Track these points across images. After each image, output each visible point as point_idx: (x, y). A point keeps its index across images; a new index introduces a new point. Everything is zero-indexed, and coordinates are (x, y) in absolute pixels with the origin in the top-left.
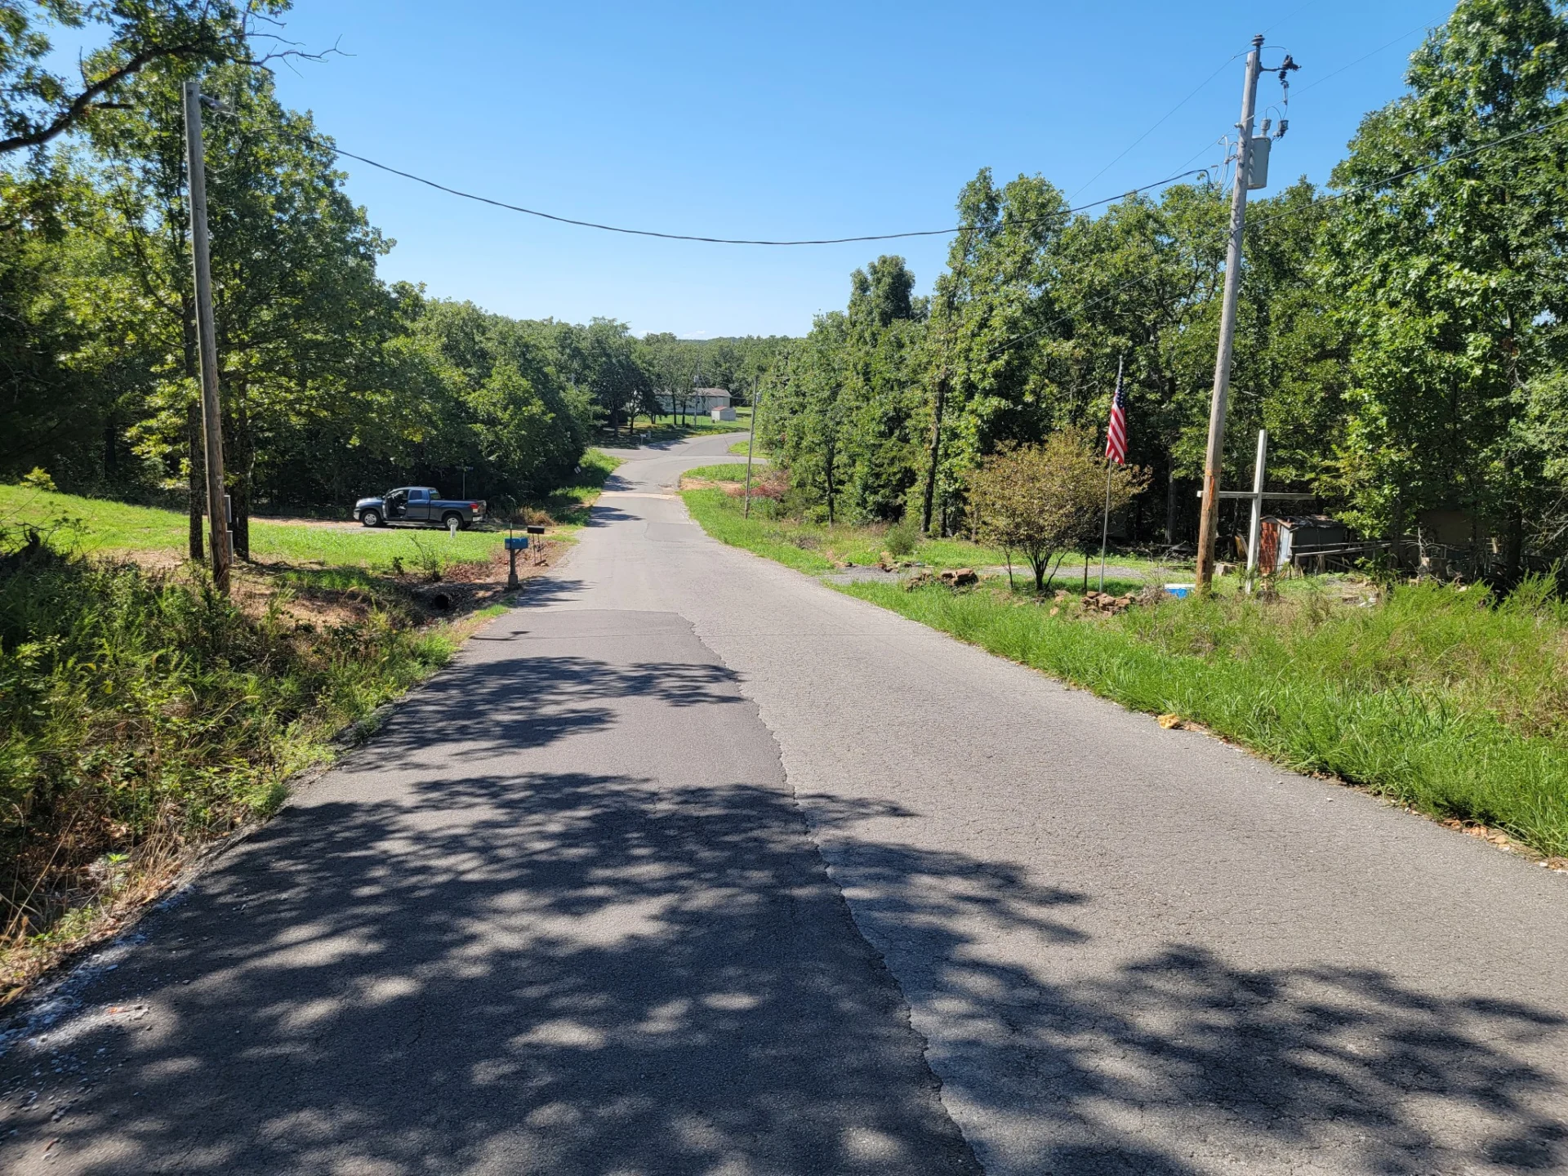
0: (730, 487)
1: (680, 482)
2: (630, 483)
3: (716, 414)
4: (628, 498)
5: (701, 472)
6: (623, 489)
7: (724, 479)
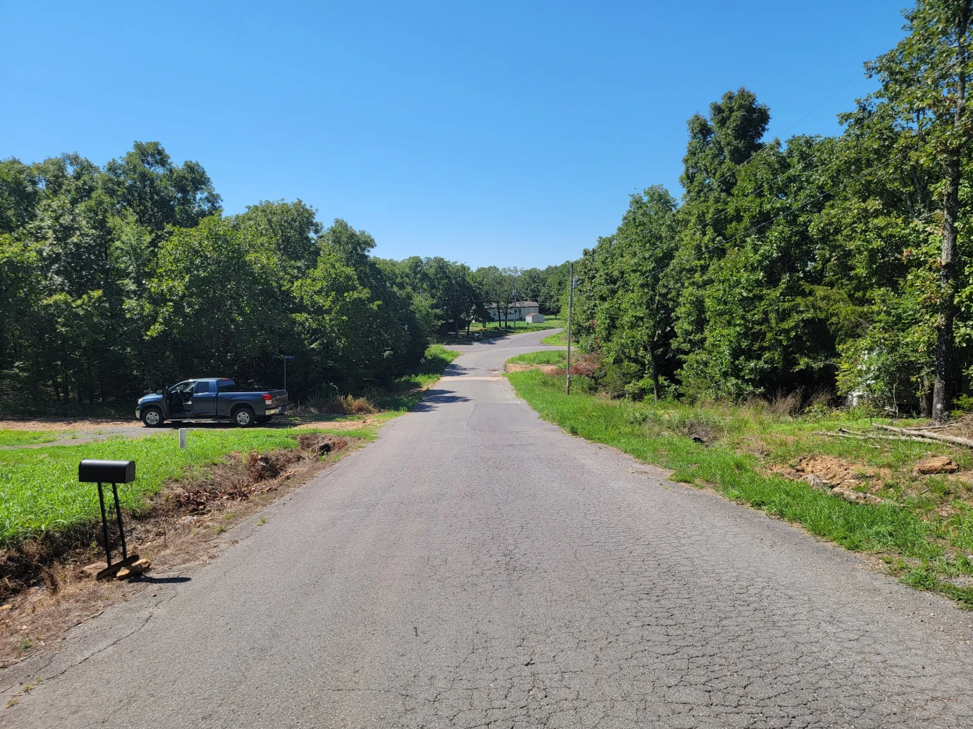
0: (547, 368)
1: (505, 366)
2: (465, 369)
3: (529, 319)
4: (462, 381)
5: (522, 358)
6: (458, 374)
7: (540, 363)
